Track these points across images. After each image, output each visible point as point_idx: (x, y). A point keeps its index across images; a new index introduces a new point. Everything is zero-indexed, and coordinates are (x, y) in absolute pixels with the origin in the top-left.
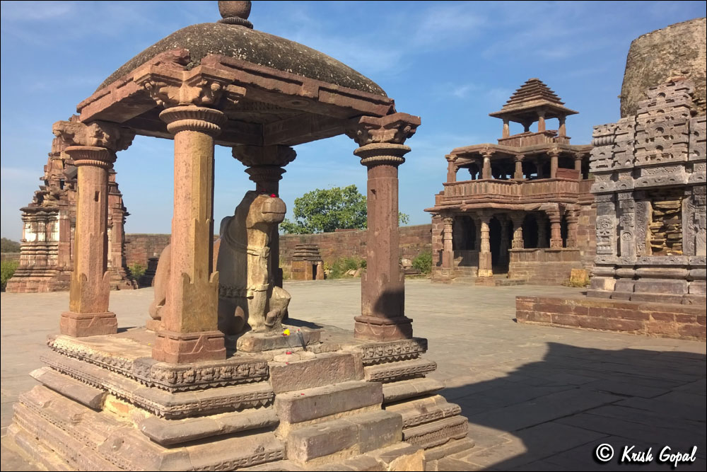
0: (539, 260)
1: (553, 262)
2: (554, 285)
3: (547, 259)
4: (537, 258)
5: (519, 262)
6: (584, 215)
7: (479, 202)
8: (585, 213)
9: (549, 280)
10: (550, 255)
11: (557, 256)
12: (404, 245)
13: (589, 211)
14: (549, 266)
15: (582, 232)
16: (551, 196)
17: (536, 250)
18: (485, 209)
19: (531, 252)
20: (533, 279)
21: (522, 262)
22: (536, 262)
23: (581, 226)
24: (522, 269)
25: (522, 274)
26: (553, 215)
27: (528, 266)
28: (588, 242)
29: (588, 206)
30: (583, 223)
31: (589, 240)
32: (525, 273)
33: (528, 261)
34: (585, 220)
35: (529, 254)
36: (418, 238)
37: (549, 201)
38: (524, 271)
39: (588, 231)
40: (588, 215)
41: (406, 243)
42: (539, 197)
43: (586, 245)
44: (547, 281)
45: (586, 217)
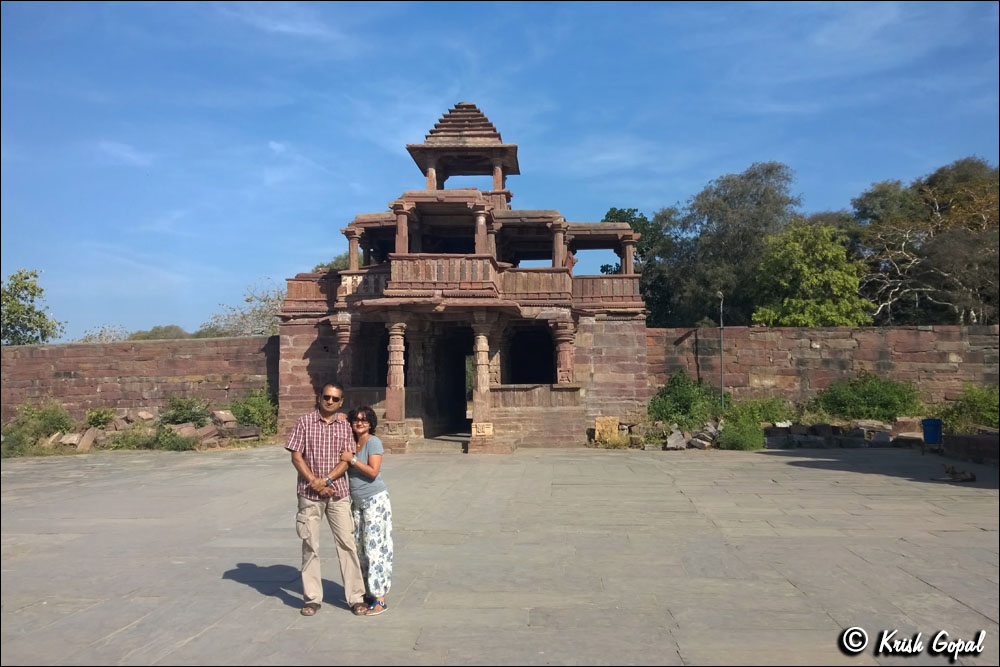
0: (541, 404)
1: (565, 408)
2: (571, 446)
3: (553, 403)
4: (536, 401)
5: (502, 408)
6: (585, 331)
7: (474, 296)
8: (587, 329)
9: (562, 438)
10: (559, 395)
11: (573, 397)
12: (187, 378)
13: (593, 326)
14: (560, 413)
15: (581, 359)
16: (558, 296)
17: (534, 388)
18: (489, 309)
19: (526, 390)
20: (532, 437)
21: (509, 409)
22: (534, 408)
23: (579, 349)
24: (510, 421)
25: (510, 428)
26: (566, 328)
27: (520, 415)
28: (592, 375)
29: (591, 318)
30: (583, 345)
31: (593, 371)
32: (517, 427)
33: (519, 406)
34: (586, 339)
35: (521, 393)
36: (226, 363)
37: (556, 305)
38: (514, 423)
39: (592, 357)
40: (592, 332)
41: (196, 373)
42: (536, 296)
43: (589, 380)
44: (558, 440)
45: (588, 334)
